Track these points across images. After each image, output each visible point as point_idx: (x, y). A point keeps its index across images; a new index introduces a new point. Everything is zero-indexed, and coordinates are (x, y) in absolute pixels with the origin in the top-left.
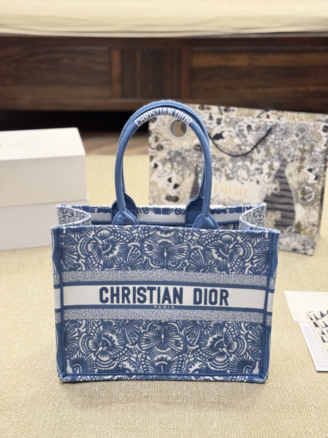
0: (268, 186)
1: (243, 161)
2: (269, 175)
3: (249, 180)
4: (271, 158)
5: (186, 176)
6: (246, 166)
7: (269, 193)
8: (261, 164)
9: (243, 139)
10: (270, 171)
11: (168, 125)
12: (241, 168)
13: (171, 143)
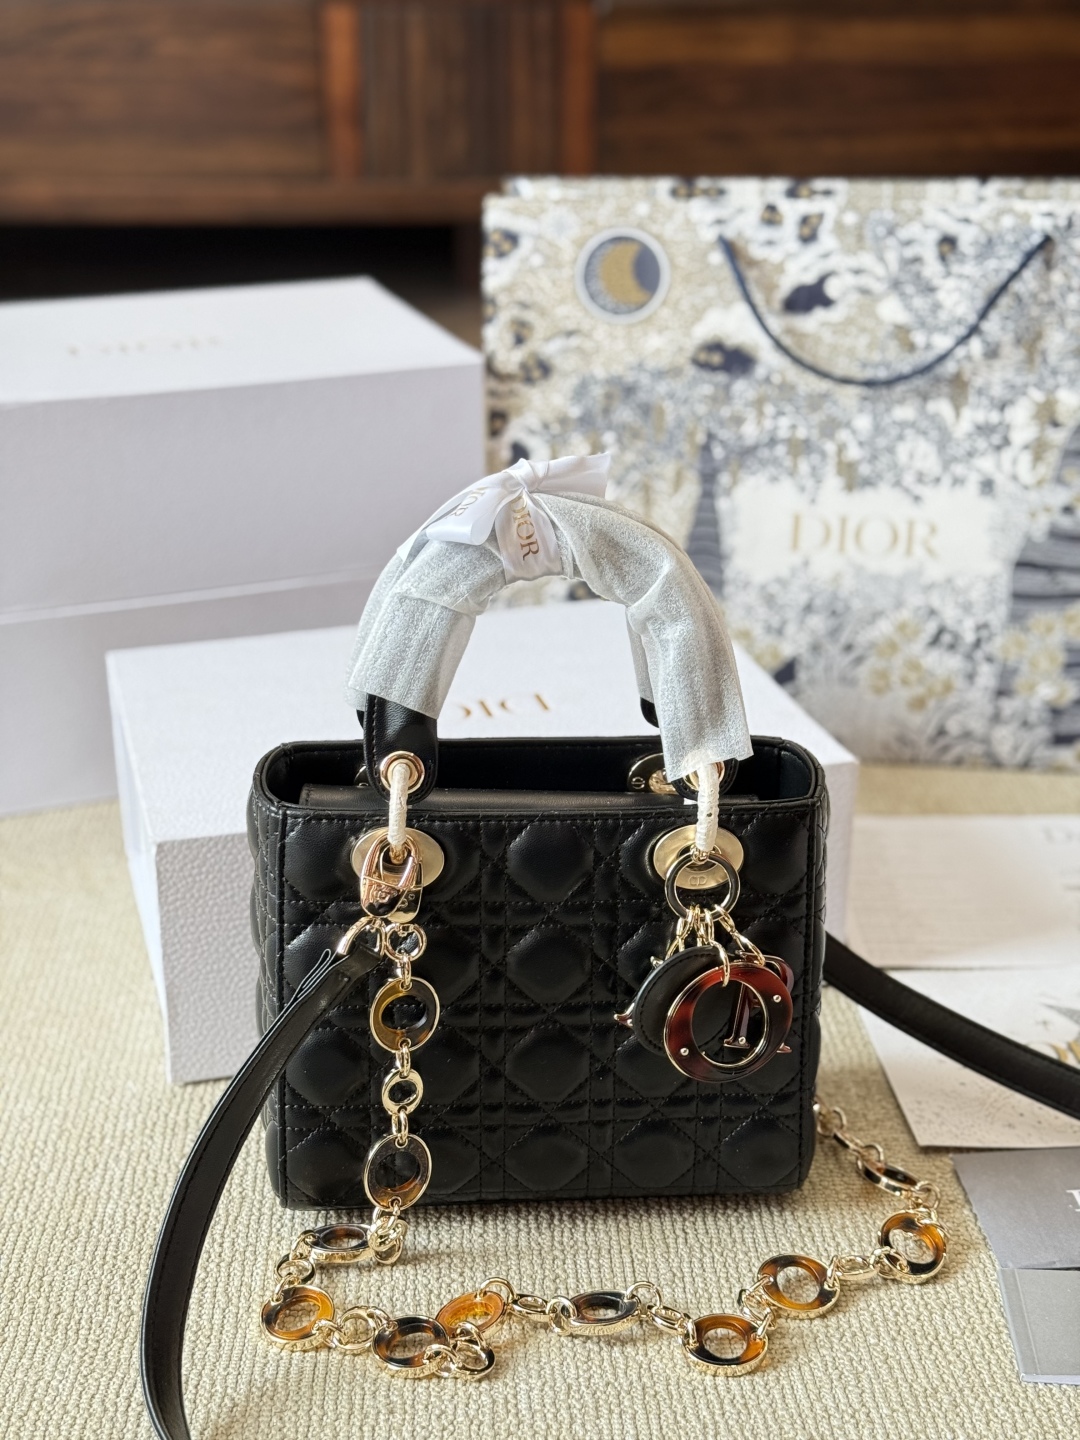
0: (1033, 496)
1: (917, 402)
2: (1038, 449)
3: (946, 480)
4: (1046, 373)
5: (662, 487)
6: (935, 419)
7: (1039, 528)
8: (1002, 407)
9: (919, 302)
10: (1042, 430)
11: (575, 261)
12: (909, 433)
13: (588, 345)
